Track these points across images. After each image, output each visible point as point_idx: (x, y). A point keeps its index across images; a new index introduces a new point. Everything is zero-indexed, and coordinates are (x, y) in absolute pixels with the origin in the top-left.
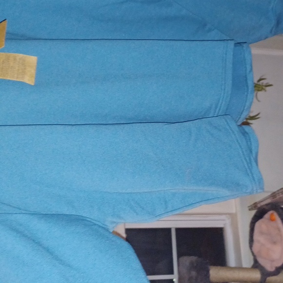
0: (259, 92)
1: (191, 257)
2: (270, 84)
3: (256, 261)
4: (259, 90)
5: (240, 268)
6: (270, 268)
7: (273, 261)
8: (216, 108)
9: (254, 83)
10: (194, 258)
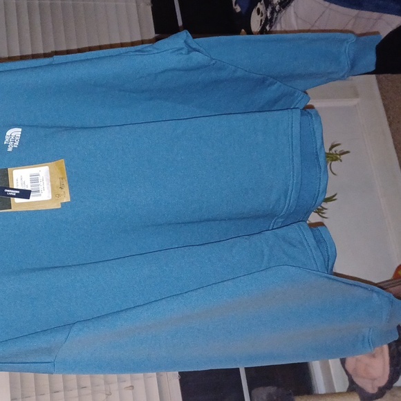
0: (333, 163)
1: (268, 387)
2: (345, 151)
3: (352, 382)
4: (332, 160)
5: (333, 394)
6: (371, 388)
7: (374, 379)
8: (286, 198)
9: (326, 153)
10: (272, 389)
